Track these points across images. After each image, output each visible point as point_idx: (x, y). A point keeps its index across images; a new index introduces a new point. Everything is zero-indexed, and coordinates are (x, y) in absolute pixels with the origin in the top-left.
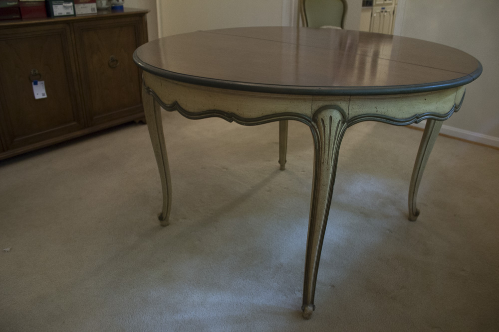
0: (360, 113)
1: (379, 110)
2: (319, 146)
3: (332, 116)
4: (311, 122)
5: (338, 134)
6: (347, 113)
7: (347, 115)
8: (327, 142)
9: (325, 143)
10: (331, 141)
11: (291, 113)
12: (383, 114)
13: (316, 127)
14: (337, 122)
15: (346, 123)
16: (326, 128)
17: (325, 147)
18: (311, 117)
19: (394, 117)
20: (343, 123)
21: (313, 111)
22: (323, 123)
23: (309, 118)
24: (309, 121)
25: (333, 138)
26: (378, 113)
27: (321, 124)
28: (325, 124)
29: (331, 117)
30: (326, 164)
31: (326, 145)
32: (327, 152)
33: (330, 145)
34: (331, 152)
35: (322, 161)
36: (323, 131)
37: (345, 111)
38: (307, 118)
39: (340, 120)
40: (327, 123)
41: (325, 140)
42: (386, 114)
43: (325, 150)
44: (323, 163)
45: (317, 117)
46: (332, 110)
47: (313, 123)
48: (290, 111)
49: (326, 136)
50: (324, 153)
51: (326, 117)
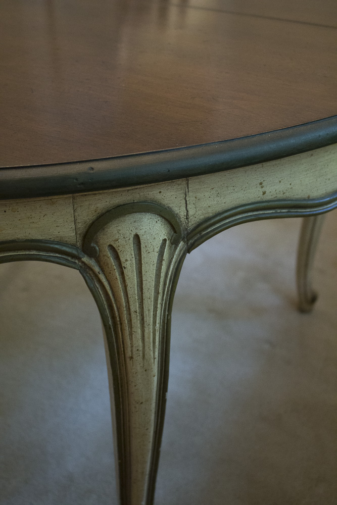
0: (219, 209)
1: (268, 189)
2: (113, 317)
3: (140, 233)
4: (79, 259)
5: (162, 280)
6: (182, 213)
7: (183, 219)
8: (135, 306)
9: (129, 309)
10: (145, 302)
11: (13, 241)
12: (280, 196)
13: (97, 269)
14: (157, 250)
15: (181, 244)
16: (125, 271)
17: (130, 321)
18: (79, 244)
19: (306, 196)
20: (175, 243)
21: (79, 225)
22: (117, 258)
23: (73, 246)
24: (73, 256)
25: (149, 293)
26: (268, 197)
27: (112, 261)
28: (122, 260)
29: (137, 237)
30: (140, 359)
31: (133, 315)
32: (139, 331)
33: (146, 312)
34: (149, 330)
35: (129, 354)
36: (119, 282)
37: (176, 210)
38: (64, 248)
39: (165, 240)
40: (128, 256)
41: (128, 302)
42: (287, 195)
43: (131, 327)
44: (132, 358)
45: (97, 243)
46: (137, 216)
47: (85, 259)
48: (10, 238)
49: (130, 292)
50: (131, 334)
51: (121, 242)
